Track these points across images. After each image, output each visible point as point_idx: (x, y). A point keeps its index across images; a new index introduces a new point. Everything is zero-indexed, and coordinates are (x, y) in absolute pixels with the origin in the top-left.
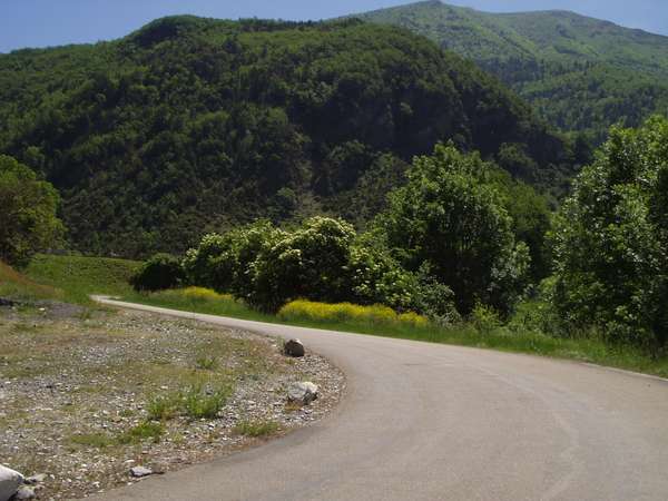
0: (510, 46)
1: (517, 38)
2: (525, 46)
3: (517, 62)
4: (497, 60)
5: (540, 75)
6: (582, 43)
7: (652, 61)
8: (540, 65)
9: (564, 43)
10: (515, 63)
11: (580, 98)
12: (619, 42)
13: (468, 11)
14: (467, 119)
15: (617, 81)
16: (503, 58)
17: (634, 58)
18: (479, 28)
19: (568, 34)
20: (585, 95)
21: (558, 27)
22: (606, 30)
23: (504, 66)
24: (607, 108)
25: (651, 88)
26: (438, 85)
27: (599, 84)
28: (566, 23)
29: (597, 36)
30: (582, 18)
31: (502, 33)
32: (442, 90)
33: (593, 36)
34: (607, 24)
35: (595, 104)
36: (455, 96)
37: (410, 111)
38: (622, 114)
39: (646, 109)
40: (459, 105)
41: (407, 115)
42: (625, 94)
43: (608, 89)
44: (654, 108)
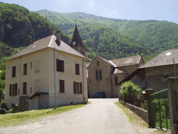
0: (65, 21)
1: (68, 19)
2: (70, 21)
3: (67, 24)
4: (61, 24)
5: (73, 27)
6: (86, 20)
7: (104, 24)
8: (73, 25)
9: (81, 20)
10: (66, 25)
11: (83, 32)
12: (96, 20)
13: (55, 12)
14: (33, 31)
15: (93, 27)
16: (63, 24)
17: (100, 23)
18: (57, 16)
19: (82, 18)
20: (85, 31)
21: (79, 16)
22: (92, 17)
23: (63, 26)
24: (90, 34)
25: (103, 29)
26: (22, 19)
27: (88, 28)
28: (82, 15)
29: (90, 18)
30: (86, 14)
31: (64, 18)
32: (24, 21)
33: (89, 18)
34: (92, 15)
35: (87, 33)
36: (29, 23)
37: (11, 28)
38: (95, 36)
39: (101, 34)
40: (30, 26)
41: (9, 29)
42: (96, 30)
43: (91, 29)
44: (103, 33)
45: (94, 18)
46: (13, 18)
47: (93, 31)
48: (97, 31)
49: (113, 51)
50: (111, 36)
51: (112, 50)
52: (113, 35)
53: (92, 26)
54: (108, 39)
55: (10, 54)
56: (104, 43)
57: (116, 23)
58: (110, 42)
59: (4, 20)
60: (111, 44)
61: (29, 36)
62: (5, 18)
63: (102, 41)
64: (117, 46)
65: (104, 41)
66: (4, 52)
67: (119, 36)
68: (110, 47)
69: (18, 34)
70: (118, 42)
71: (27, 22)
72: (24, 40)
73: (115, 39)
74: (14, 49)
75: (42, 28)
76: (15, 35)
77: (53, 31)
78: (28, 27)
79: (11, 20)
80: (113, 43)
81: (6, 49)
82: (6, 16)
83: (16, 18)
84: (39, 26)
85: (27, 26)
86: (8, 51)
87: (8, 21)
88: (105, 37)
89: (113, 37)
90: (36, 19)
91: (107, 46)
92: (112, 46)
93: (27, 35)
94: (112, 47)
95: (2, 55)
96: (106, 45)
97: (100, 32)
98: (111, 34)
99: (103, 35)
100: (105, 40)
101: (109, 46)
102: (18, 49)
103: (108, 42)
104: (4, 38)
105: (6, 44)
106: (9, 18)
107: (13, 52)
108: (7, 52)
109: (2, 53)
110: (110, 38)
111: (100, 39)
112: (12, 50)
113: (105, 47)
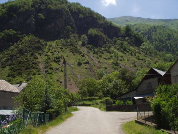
19: (129, 21)
21: (126, 20)
22: (139, 19)
27: (138, 29)
28: (128, 19)
29: (137, 20)
36: (67, 11)
37: (43, 17)
38: (147, 36)
39: (153, 32)
40: (69, 15)
41: (41, 19)
42: (146, 30)
43: (141, 29)
44: (156, 31)
45: (142, 20)
46: (47, 6)
47: (143, 30)
48: (148, 30)
49: (171, 49)
50: (166, 33)
51: (169, 48)
52: (168, 33)
53: (141, 26)
54: (162, 36)
55: (41, 48)
56: (159, 41)
57: (166, 24)
58: (165, 39)
59: (35, 9)
60: (167, 42)
61: (68, 26)
62: (37, 6)
63: (155, 39)
64: (175, 43)
65: (158, 39)
66: (32, 45)
67: (175, 32)
68: (167, 45)
69: (53, 25)
70: (175, 39)
71: (65, 10)
72: (62, 32)
73: (171, 36)
74: (48, 42)
75: (85, 18)
76: (49, 26)
77: (99, 21)
78: (67, 16)
79: (44, 8)
80: (170, 40)
81: (35, 42)
82: (37, 5)
83: (50, 6)
84: (81, 15)
85: (65, 15)
86: (38, 44)
87: (41, 9)
88: (158, 35)
89: (169, 34)
90: (77, 9)
91: (163, 45)
92: (169, 43)
93: (66, 26)
94: (169, 45)
95: (29, 49)
96: (161, 43)
97: (151, 31)
98: (166, 31)
99: (156, 33)
100: (159, 37)
101: (165, 44)
102: (52, 42)
103: (164, 40)
104: (34, 30)
105: (36, 37)
106: (41, 7)
107: (45, 46)
108: (37, 46)
109: (30, 47)
110: (166, 36)
111: (153, 37)
112: (45, 44)
113: (160, 46)
